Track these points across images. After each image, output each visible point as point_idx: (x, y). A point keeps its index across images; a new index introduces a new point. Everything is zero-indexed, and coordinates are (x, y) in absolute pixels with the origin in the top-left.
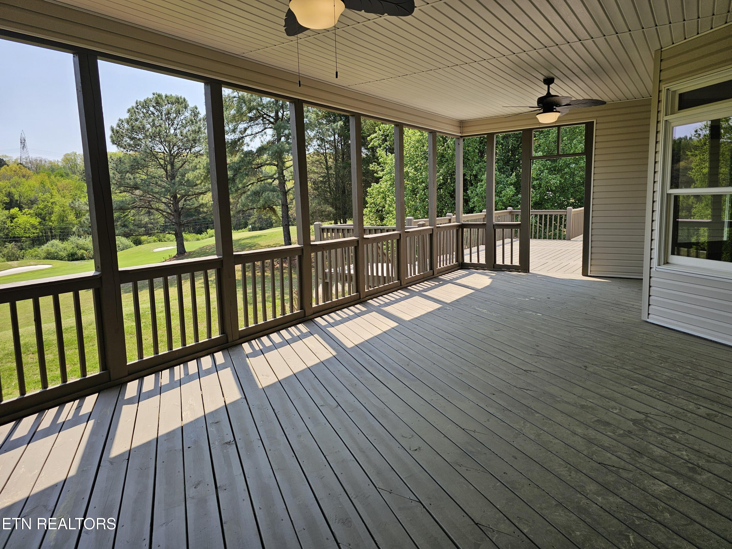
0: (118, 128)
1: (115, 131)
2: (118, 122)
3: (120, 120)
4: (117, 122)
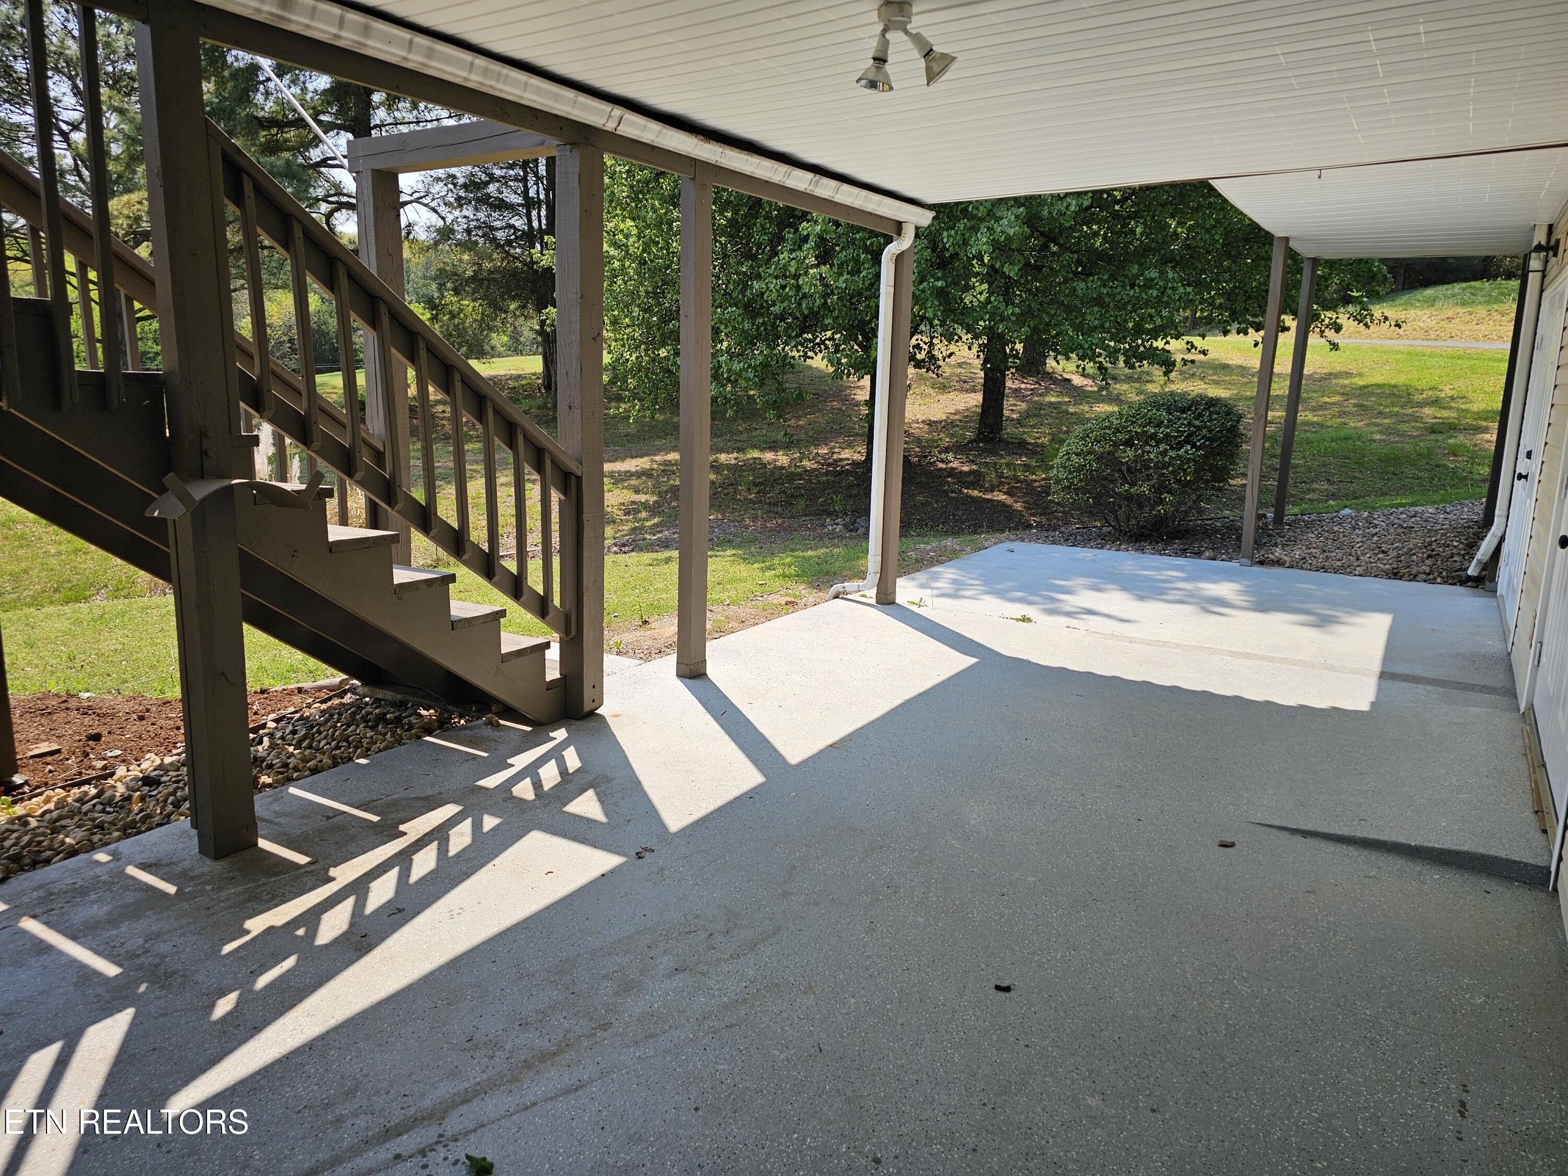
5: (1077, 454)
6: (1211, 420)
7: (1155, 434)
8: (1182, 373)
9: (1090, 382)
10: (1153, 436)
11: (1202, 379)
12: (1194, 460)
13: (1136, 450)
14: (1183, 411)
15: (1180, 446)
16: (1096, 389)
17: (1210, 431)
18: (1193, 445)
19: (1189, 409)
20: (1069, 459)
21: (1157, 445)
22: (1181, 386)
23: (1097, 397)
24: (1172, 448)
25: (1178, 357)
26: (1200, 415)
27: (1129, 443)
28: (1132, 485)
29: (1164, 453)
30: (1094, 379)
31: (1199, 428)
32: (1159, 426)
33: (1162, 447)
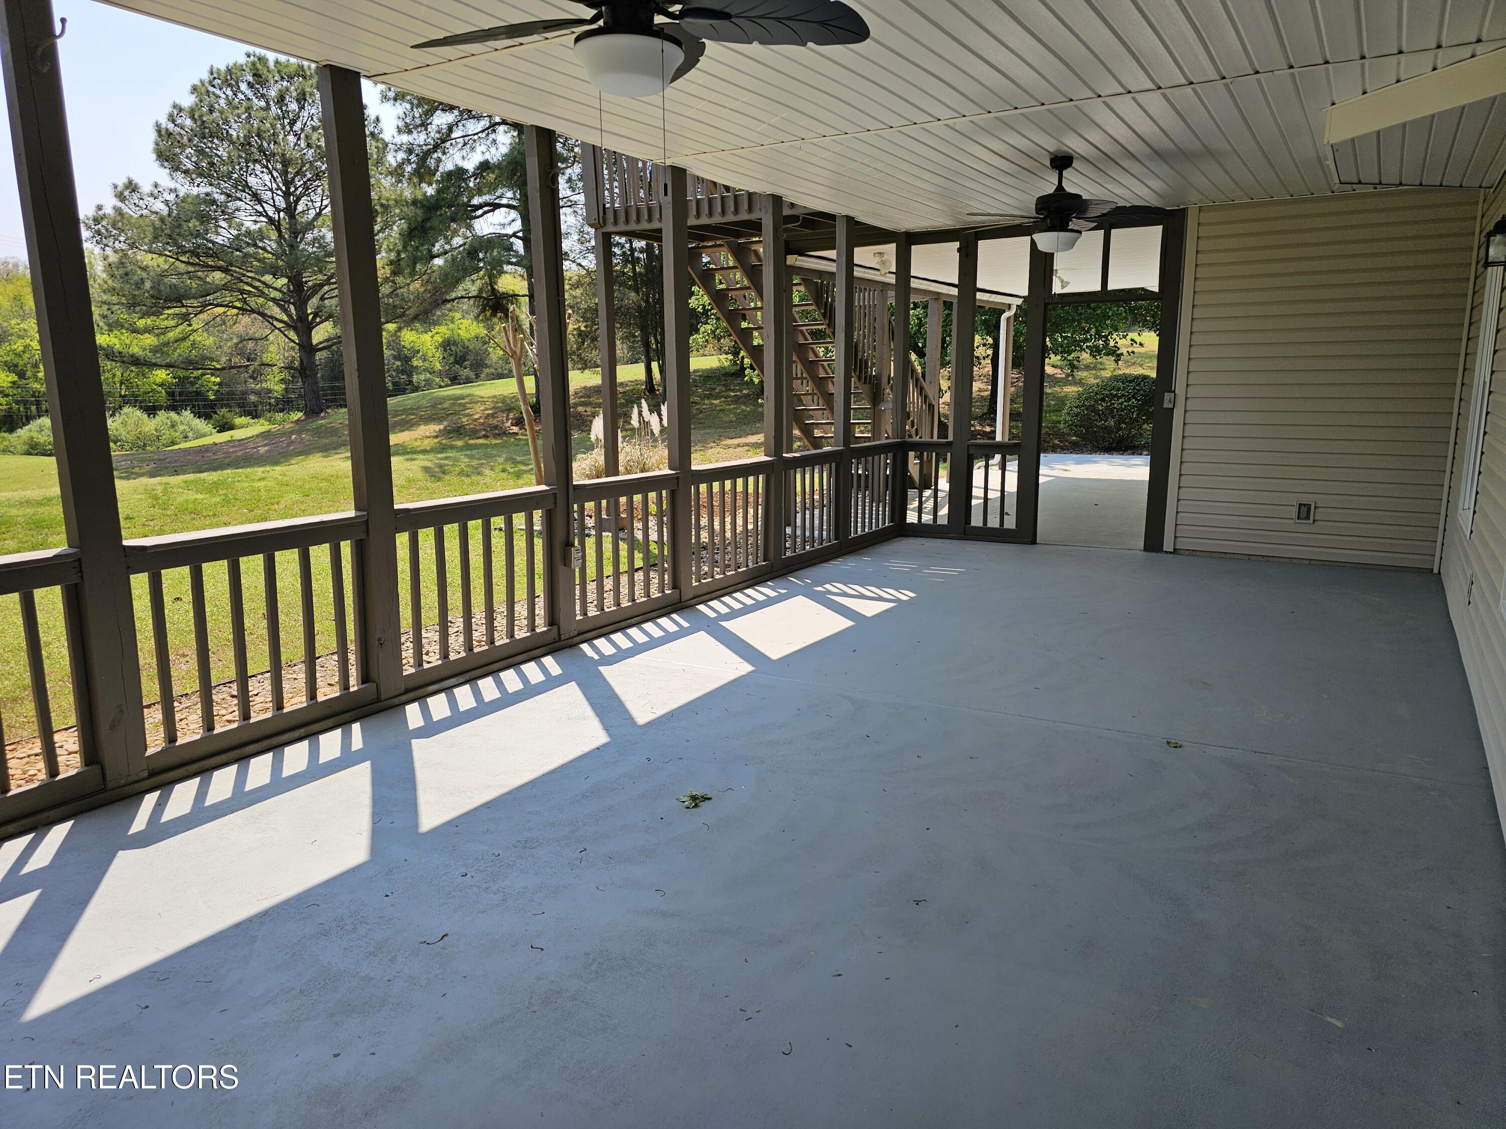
0: (171, 126)
1: (163, 132)
2: (171, 110)
3: (175, 106)
4: (167, 109)
5: (1077, 407)
6: (1145, 386)
7: (1116, 394)
8: (1126, 362)
9: (1059, 371)
10: (1116, 396)
11: (1141, 366)
12: (1137, 407)
13: (1107, 403)
14: (1130, 382)
15: (1129, 400)
16: (1064, 376)
17: (1145, 392)
18: (1136, 399)
19: (1134, 381)
20: (1071, 410)
21: (1118, 400)
22: (1125, 370)
23: (1065, 382)
24: (1125, 401)
25: (1123, 350)
26: (1139, 384)
27: (1103, 400)
28: (1106, 421)
29: (1121, 404)
30: (1061, 369)
31: (1139, 390)
32: (1118, 390)
33: (1120, 401)
